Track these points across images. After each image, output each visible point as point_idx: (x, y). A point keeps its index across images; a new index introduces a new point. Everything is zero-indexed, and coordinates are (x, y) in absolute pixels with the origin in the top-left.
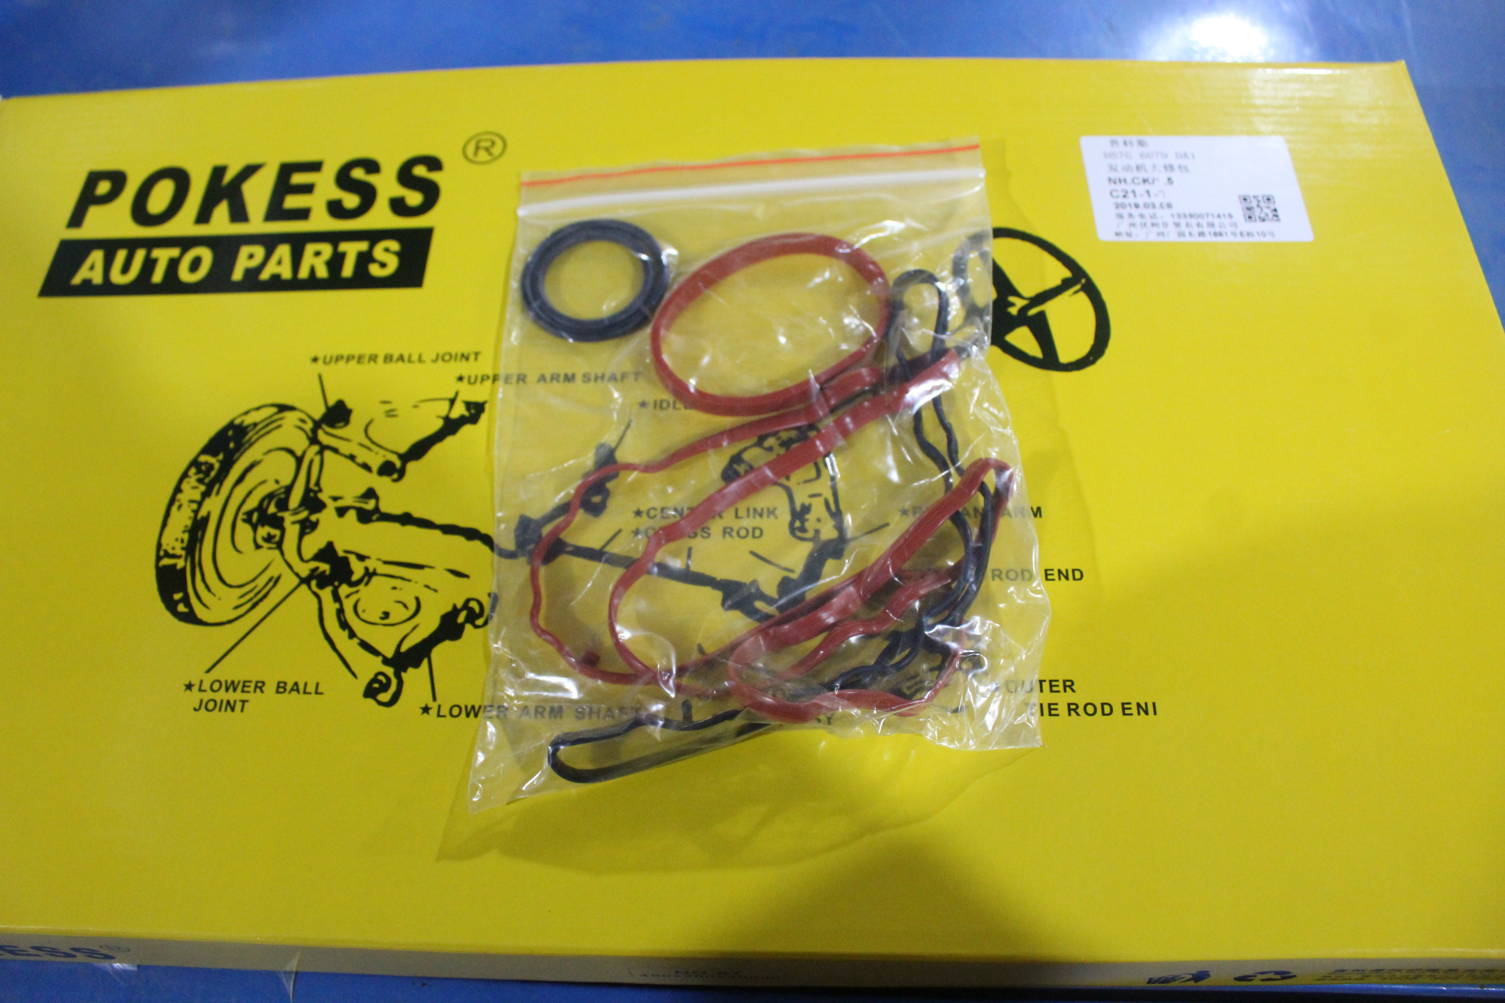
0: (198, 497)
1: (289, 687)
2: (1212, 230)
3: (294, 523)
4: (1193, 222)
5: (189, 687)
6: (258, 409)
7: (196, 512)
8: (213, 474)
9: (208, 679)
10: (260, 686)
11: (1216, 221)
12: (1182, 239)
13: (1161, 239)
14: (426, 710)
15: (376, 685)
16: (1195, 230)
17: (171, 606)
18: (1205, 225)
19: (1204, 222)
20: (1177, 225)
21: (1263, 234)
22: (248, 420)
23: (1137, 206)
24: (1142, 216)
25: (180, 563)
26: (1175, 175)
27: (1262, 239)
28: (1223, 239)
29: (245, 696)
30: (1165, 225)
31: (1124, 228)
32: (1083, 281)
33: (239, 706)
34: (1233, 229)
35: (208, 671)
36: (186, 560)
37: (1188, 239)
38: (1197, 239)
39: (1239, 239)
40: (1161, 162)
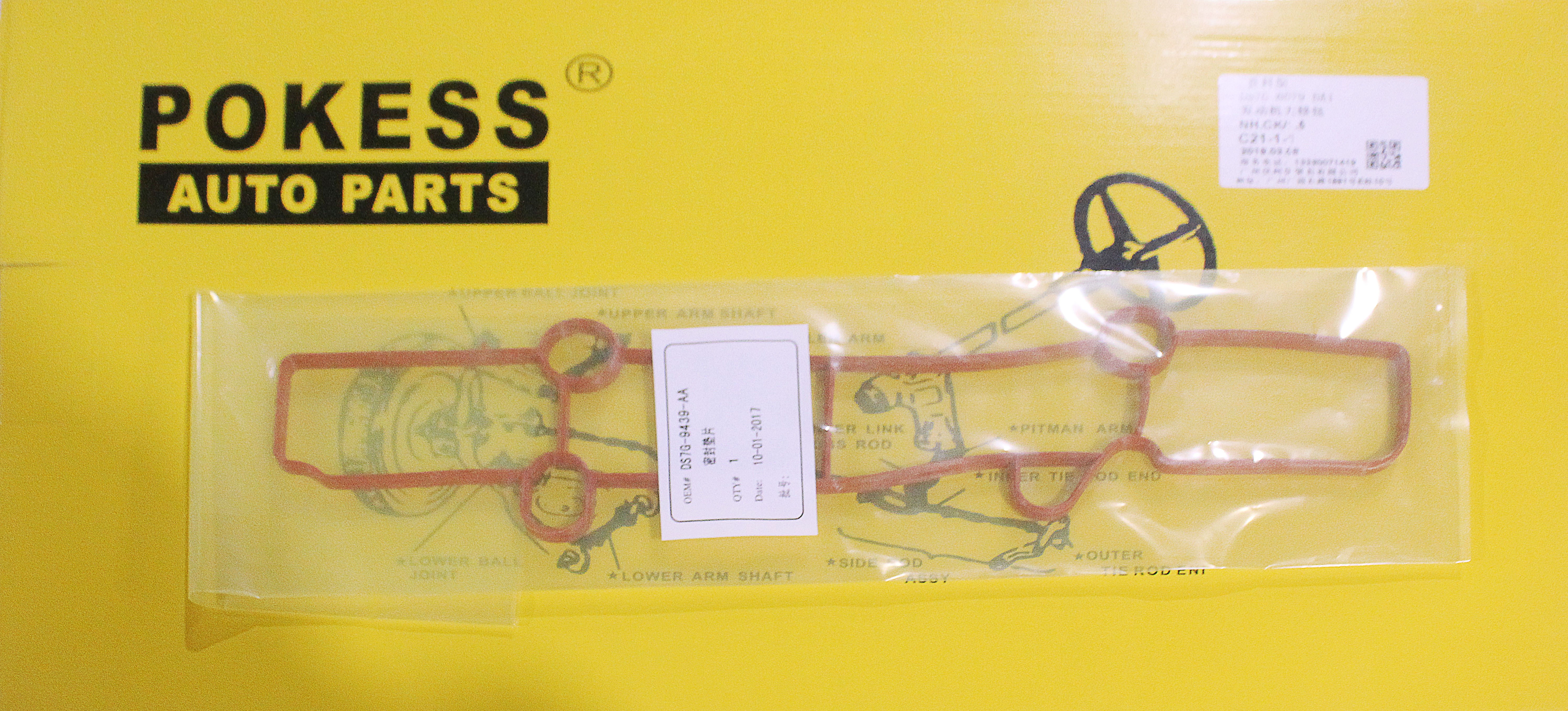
2: (1332, 177)
3: (465, 436)
4: (1316, 168)
11: (1339, 168)
12: (1300, 186)
13: (1279, 186)
14: (613, 575)
15: (567, 559)
16: (1316, 177)
17: (369, 503)
18: (1326, 172)
19: (1326, 168)
20: (1300, 172)
21: (1381, 181)
23: (1263, 151)
24: (1266, 162)
26: (1308, 119)
27: (1377, 186)
28: (1341, 186)
30: (1288, 171)
31: (1247, 174)
32: (1199, 227)
33: (449, 574)
34: (1353, 176)
37: (1306, 186)
38: (1315, 186)
39: (1356, 186)
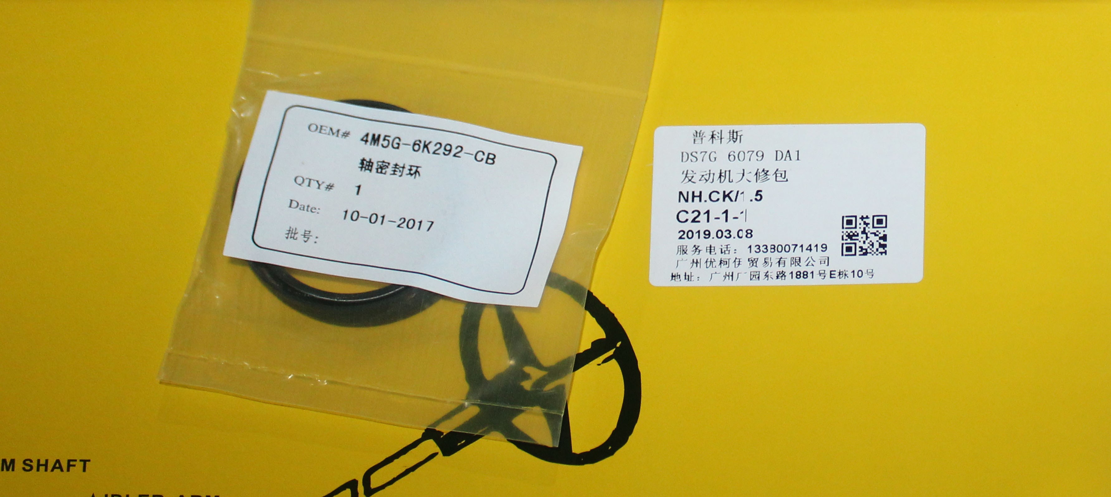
2: (795, 269)
4: (775, 256)
11: (805, 255)
12: (755, 283)
13: (728, 282)
16: (775, 269)
18: (788, 262)
19: (787, 256)
20: (753, 262)
21: (861, 273)
23: (707, 234)
24: (710, 249)
26: (768, 187)
27: (857, 281)
28: (808, 282)
30: (738, 262)
31: (685, 267)
32: (619, 343)
34: (824, 267)
37: (763, 282)
38: (774, 282)
39: (828, 281)
40: (753, 166)
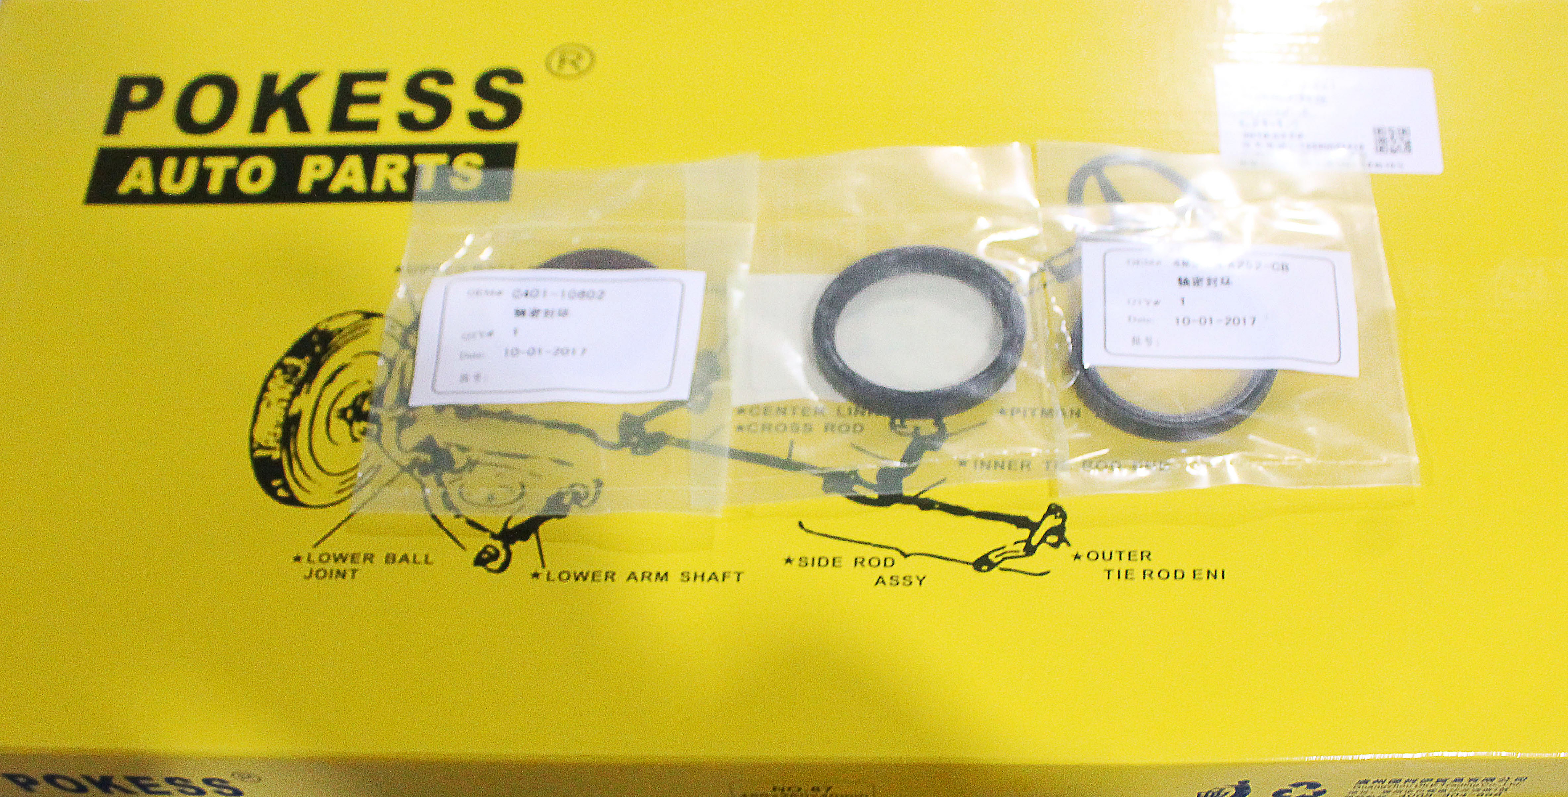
0: (288, 397)
1: (398, 558)
3: (391, 419)
5: (298, 559)
6: (342, 315)
7: (287, 409)
8: (300, 375)
9: (316, 553)
10: (369, 558)
14: (536, 575)
15: (485, 556)
17: (272, 492)
22: (333, 326)
25: (276, 455)
29: (355, 566)
33: (349, 574)
35: (316, 545)
36: (281, 452)
